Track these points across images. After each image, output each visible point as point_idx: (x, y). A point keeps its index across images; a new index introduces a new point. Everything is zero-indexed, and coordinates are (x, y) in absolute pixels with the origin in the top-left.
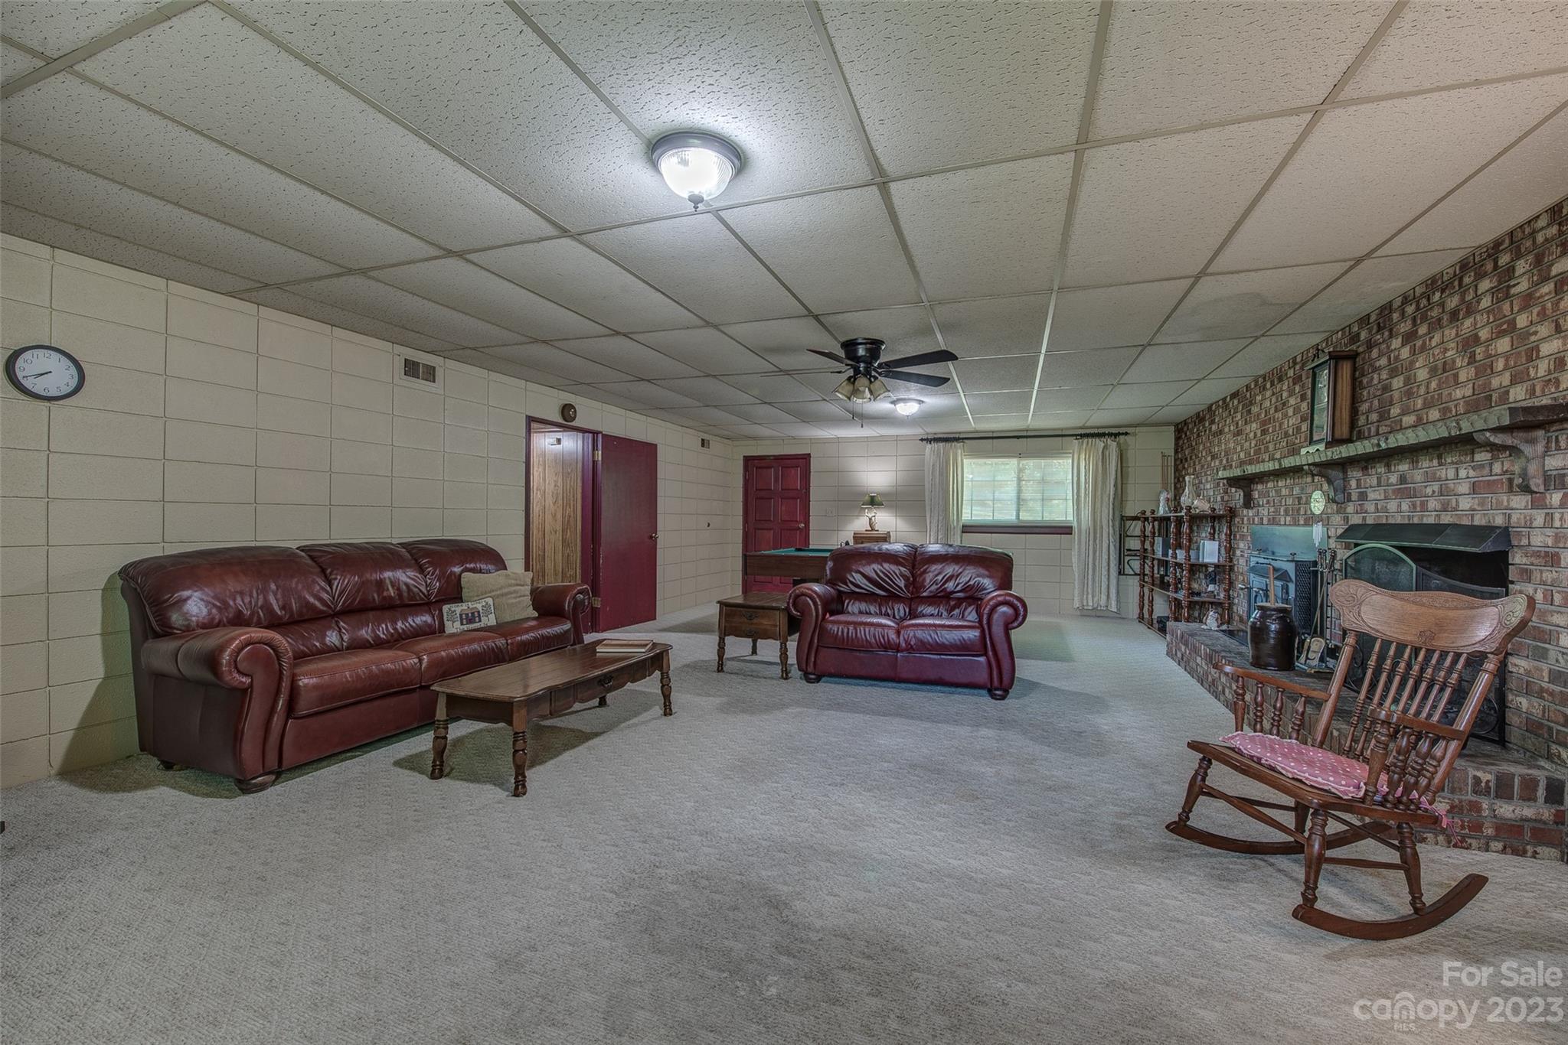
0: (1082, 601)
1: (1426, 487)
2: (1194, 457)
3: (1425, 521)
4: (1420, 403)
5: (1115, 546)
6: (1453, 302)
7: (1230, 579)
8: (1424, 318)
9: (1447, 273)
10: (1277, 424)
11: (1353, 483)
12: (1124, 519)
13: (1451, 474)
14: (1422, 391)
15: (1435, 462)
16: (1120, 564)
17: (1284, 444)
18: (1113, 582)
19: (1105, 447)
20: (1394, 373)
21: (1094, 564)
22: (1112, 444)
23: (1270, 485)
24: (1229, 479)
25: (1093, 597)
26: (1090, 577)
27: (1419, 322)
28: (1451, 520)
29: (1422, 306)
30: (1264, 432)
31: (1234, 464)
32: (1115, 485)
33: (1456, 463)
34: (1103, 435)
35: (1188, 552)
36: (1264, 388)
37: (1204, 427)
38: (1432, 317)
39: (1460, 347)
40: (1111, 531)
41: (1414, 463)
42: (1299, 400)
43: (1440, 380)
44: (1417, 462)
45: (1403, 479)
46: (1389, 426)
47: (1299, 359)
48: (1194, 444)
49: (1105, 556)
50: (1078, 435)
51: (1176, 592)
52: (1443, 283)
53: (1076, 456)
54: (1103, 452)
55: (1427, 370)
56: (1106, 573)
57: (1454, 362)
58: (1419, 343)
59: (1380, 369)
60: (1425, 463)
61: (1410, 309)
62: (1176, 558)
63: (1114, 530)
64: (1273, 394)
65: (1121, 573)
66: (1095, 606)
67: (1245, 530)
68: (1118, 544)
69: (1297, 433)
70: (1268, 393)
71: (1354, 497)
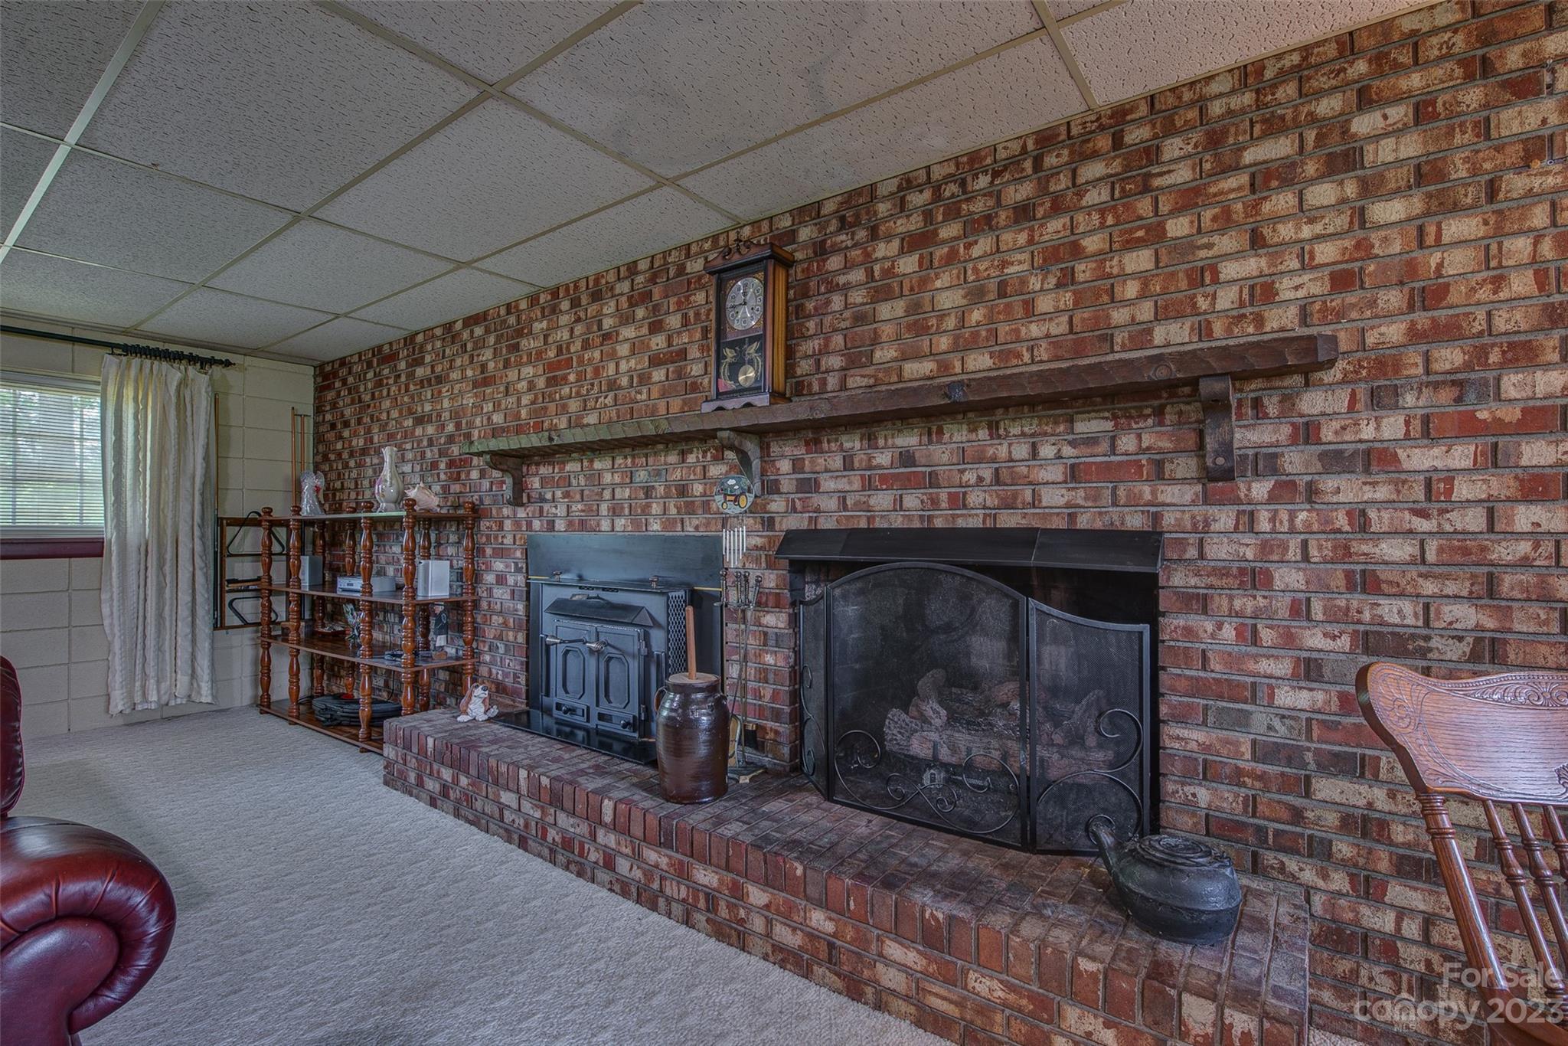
0: (130, 694)
1: (962, 472)
2: (366, 420)
3: (961, 523)
4: (944, 343)
5: (206, 575)
6: (1020, 192)
7: (474, 622)
8: (953, 212)
9: (1005, 148)
10: (589, 370)
11: (785, 466)
12: (221, 523)
13: (1021, 451)
14: (951, 323)
15: (983, 434)
16: (215, 609)
17: (609, 400)
18: (204, 645)
19: (183, 383)
20: (881, 293)
21: (160, 616)
22: (200, 381)
23: (572, 467)
24: (493, 454)
25: (158, 682)
26: (151, 642)
27: (940, 218)
28: (1024, 521)
29: (947, 194)
30: (552, 382)
31: (476, 433)
32: (206, 458)
33: (1033, 435)
34: (178, 357)
35: (367, 579)
36: (555, 310)
37: (394, 368)
38: (972, 213)
39: (1039, 261)
40: (198, 548)
41: (934, 435)
42: (645, 331)
43: (991, 309)
44: (940, 432)
45: (907, 458)
46: (870, 376)
47: (643, 266)
48: (367, 398)
49: (184, 597)
50: (118, 346)
51: (371, 656)
52: (995, 161)
53: (112, 390)
54: (178, 391)
55: (961, 292)
56: (188, 630)
57: (1023, 282)
58: (941, 252)
59: (846, 288)
60: (957, 434)
61: (919, 199)
62: (370, 593)
63: (204, 544)
64: (578, 320)
65: (219, 625)
66: (164, 699)
67: (508, 540)
68: (211, 572)
69: (640, 384)
70: (564, 319)
71: (787, 485)
